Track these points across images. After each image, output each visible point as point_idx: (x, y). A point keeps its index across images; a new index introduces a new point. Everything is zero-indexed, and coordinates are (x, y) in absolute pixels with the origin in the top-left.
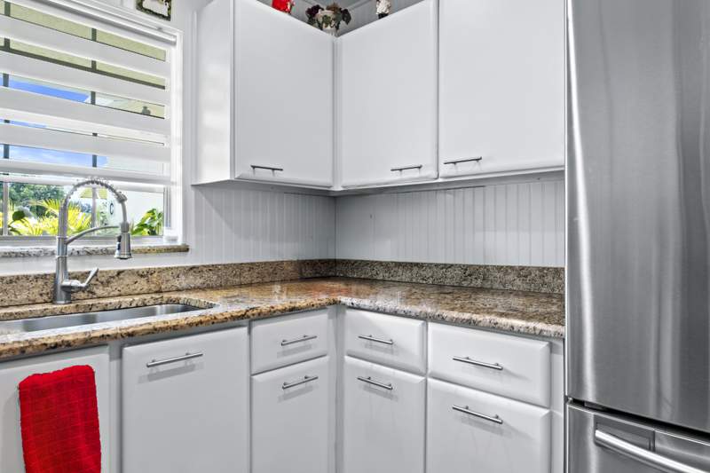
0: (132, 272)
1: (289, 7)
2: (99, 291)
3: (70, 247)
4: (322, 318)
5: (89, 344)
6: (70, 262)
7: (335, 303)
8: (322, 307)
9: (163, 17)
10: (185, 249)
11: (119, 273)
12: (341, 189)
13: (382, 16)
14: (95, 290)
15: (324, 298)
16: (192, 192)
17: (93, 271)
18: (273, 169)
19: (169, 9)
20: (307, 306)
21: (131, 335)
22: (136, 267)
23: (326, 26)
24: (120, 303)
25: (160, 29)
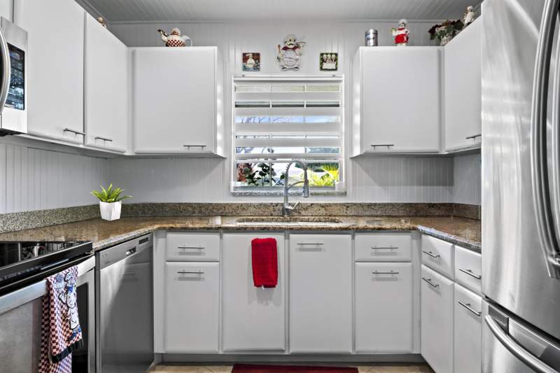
0: (318, 204)
1: (405, 39)
2: (303, 213)
3: (290, 191)
4: (406, 238)
5: (275, 230)
6: (289, 198)
7: (414, 229)
8: (403, 231)
9: (333, 70)
10: (345, 194)
11: (312, 204)
12: (446, 153)
13: (469, 24)
14: (301, 211)
15: (408, 225)
16: (350, 162)
17: (297, 203)
18: (388, 146)
19: (337, 64)
20: (391, 229)
21: (291, 229)
22: (320, 202)
23: (443, 37)
24: (309, 219)
25: (334, 76)
